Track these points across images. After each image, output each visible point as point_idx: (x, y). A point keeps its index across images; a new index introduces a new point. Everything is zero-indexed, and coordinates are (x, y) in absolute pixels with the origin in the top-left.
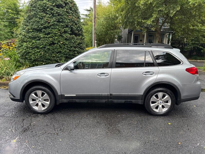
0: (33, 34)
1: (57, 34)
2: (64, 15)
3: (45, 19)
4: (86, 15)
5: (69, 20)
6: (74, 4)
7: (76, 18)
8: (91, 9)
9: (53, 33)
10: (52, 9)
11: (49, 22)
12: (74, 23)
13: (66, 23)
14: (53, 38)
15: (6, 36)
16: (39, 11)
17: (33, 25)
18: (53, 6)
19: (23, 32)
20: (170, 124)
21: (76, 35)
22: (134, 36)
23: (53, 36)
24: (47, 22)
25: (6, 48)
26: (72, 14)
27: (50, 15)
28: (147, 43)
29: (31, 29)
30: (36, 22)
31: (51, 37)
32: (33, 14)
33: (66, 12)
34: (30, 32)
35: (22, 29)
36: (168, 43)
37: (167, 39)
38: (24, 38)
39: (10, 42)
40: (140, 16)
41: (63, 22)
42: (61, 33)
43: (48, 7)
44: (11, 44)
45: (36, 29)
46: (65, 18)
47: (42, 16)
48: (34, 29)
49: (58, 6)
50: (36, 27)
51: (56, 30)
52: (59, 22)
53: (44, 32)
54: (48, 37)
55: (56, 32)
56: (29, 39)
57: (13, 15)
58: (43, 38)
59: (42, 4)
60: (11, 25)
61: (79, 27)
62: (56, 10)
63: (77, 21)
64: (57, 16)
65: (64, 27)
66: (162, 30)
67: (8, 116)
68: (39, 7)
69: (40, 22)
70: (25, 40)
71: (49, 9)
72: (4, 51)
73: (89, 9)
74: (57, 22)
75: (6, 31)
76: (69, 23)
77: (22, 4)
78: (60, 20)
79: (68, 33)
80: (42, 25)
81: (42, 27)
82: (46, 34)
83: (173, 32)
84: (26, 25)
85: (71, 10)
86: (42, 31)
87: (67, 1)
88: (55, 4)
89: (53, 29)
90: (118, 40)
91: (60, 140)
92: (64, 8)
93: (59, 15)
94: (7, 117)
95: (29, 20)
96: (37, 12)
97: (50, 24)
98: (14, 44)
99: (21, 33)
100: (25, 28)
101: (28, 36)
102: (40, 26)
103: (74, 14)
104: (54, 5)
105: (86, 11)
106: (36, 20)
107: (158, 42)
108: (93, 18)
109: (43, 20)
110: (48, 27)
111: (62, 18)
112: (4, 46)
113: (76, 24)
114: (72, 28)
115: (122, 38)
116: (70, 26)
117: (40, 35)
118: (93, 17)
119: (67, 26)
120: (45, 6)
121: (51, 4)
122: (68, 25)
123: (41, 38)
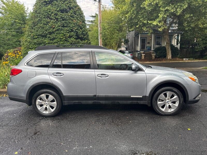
0: (38, 40)
1: (62, 39)
2: (69, 19)
3: (49, 24)
4: (92, 21)
5: (74, 24)
6: (78, 9)
7: (80, 22)
8: (96, 14)
9: (58, 38)
10: (56, 14)
11: (53, 27)
12: (79, 27)
13: (71, 27)
14: (59, 43)
15: (14, 46)
16: (43, 16)
17: (37, 31)
18: (57, 12)
19: (29, 38)
20: (190, 129)
21: (82, 39)
22: (141, 38)
23: (58, 41)
24: (51, 27)
25: (12, 56)
26: (77, 18)
27: (54, 20)
28: (155, 45)
29: (36, 35)
30: (40, 28)
31: (56, 43)
32: (38, 20)
33: (71, 16)
34: (35, 38)
35: (28, 36)
36: (177, 44)
37: (176, 40)
38: (29, 45)
39: (17, 50)
40: (146, 17)
41: (68, 26)
42: (66, 38)
43: (52, 13)
44: (17, 52)
45: (40, 35)
46: (70, 22)
47: (46, 22)
48: (39, 35)
49: (62, 11)
50: (41, 33)
51: (61, 35)
52: (64, 26)
53: (49, 37)
54: (53, 42)
55: (62, 37)
56: (34, 46)
57: (20, 25)
58: (48, 43)
59: (46, 10)
60: (19, 35)
61: (84, 31)
62: (61, 15)
63: (82, 25)
64: (61, 21)
65: (69, 32)
66: (170, 32)
67: (12, 125)
68: (43, 13)
69: (45, 28)
70: (30, 47)
71: (53, 15)
72: (11, 59)
73: (94, 15)
74: (62, 26)
75: (15, 40)
76: (74, 28)
77: (28, 14)
78: (65, 25)
79: (73, 38)
80: (46, 31)
81: (47, 32)
82: (51, 40)
83: (181, 33)
84: (31, 32)
85: (76, 14)
86: (47, 37)
87: (71, 6)
88: (60, 9)
89: (58, 34)
90: (124, 44)
91: (66, 151)
92: (68, 13)
93: (63, 20)
94: (10, 126)
95: (34, 27)
96: (41, 18)
97: (55, 29)
98: (20, 52)
99: (26, 40)
100: (30, 34)
101: (33, 43)
102: (45, 32)
103: (79, 19)
104: (58, 10)
105: (92, 18)
106: (41, 26)
107: (166, 43)
108: (99, 24)
109: (47, 25)
110: (53, 32)
111: (67, 23)
112: (11, 54)
113: (81, 28)
114: (77, 32)
115: (129, 41)
116: (75, 31)
117: (45, 41)
118: (99, 22)
119: (72, 31)
120: (50, 12)
121: (55, 9)
122: (73, 29)
123: (46, 43)
